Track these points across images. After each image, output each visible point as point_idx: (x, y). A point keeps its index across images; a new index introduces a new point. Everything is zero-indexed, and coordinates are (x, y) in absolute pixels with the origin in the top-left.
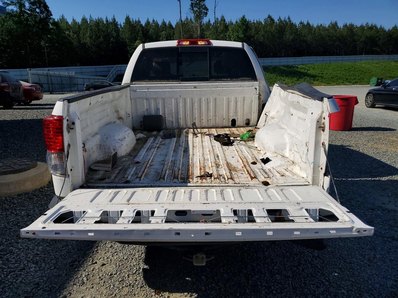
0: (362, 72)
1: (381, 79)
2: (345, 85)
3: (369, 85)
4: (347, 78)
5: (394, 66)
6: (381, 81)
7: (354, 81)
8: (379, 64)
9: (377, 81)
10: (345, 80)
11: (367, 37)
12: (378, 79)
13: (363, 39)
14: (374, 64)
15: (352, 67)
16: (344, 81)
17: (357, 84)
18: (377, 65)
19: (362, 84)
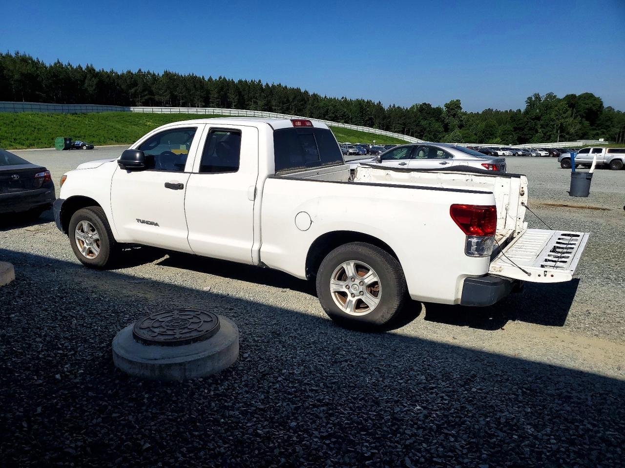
0: (33, 129)
1: (70, 140)
2: (17, 149)
3: (55, 149)
4: (14, 137)
5: (73, 120)
6: (71, 143)
7: (27, 142)
8: (52, 117)
9: (65, 143)
10: (13, 140)
11: (22, 74)
12: (66, 140)
13: (17, 77)
14: (45, 116)
15: (15, 120)
16: (11, 142)
17: (33, 147)
18: (50, 118)
19: (41, 146)
